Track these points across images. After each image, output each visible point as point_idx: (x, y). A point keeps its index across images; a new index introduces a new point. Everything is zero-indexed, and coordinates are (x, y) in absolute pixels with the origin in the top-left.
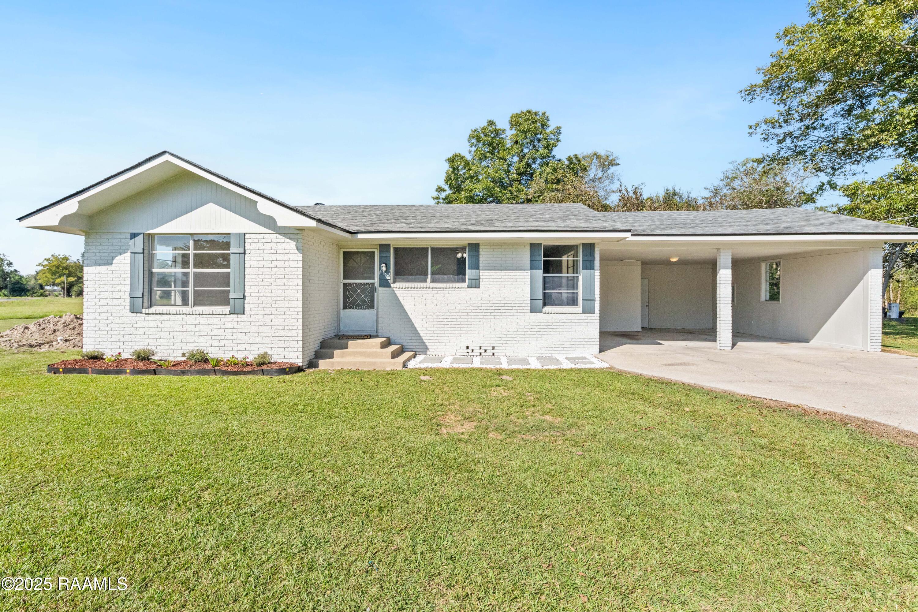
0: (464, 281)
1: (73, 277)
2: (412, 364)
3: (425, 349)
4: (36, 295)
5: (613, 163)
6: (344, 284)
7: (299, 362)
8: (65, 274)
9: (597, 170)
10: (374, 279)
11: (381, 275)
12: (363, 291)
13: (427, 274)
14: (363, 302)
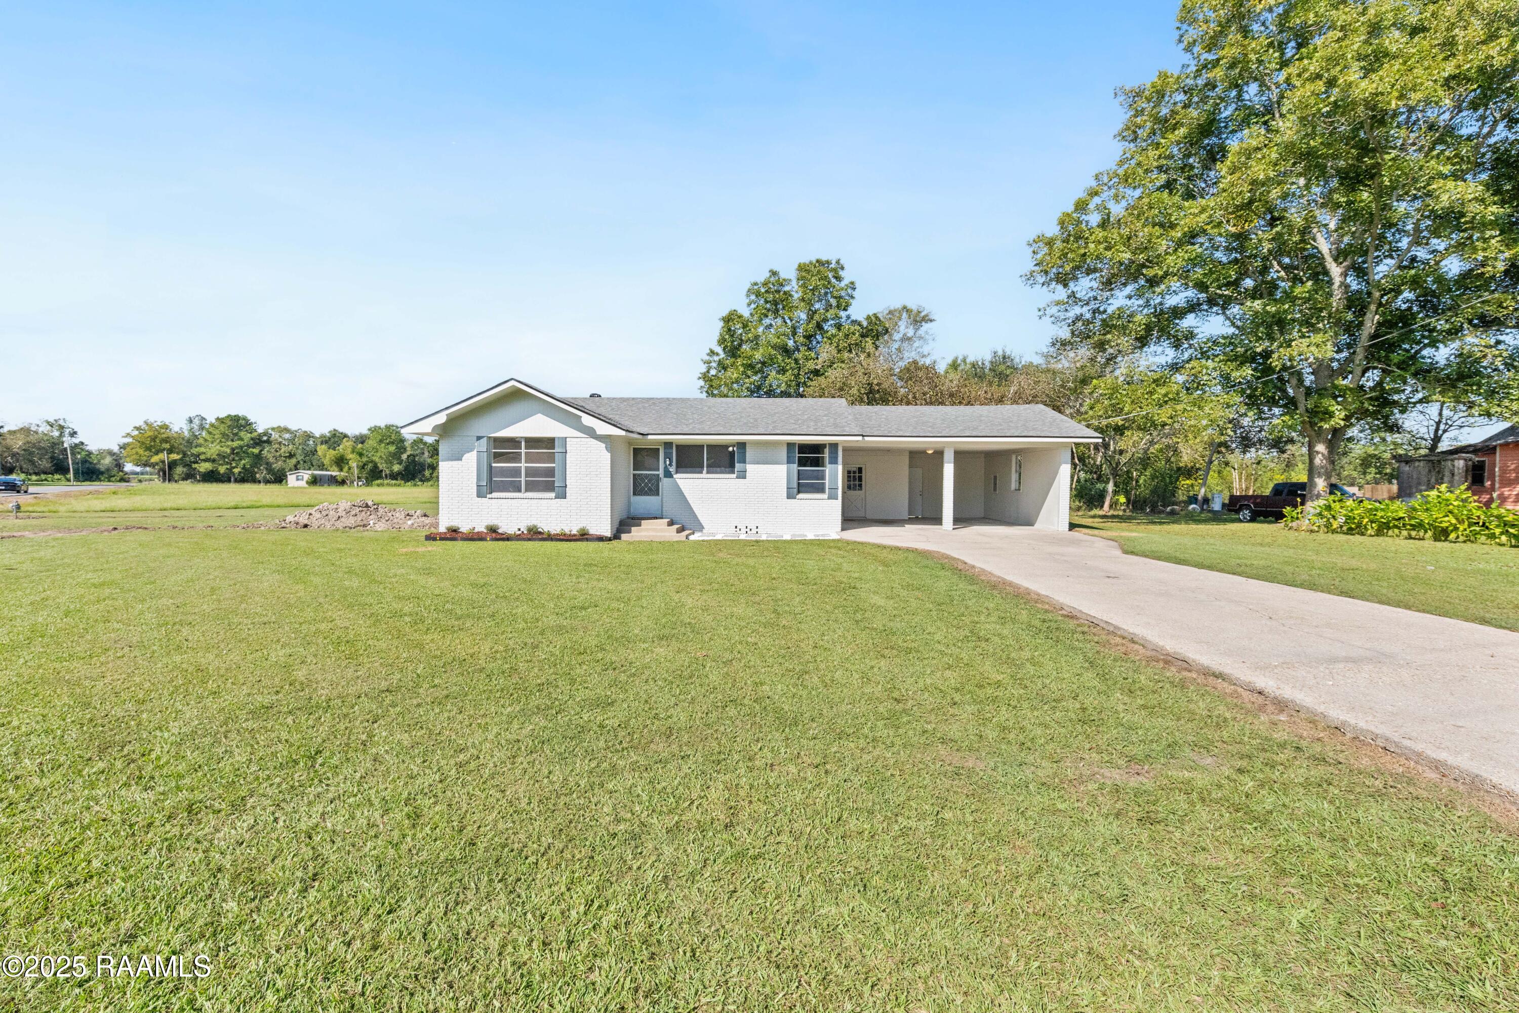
0: (733, 472)
1: (178, 453)
2: (692, 538)
3: (701, 528)
4: (113, 479)
5: (927, 319)
6: (634, 475)
7: (608, 534)
8: (164, 449)
9: (907, 328)
10: (658, 470)
11: (666, 467)
12: (650, 481)
13: (703, 467)
14: (650, 489)
